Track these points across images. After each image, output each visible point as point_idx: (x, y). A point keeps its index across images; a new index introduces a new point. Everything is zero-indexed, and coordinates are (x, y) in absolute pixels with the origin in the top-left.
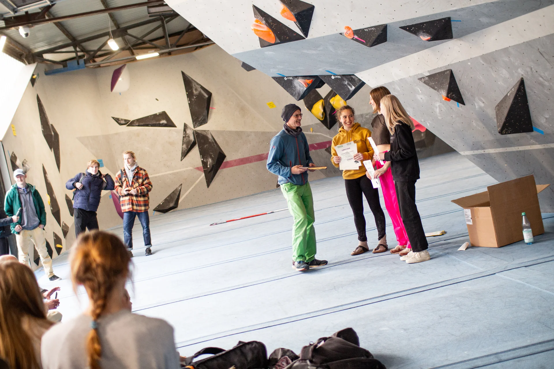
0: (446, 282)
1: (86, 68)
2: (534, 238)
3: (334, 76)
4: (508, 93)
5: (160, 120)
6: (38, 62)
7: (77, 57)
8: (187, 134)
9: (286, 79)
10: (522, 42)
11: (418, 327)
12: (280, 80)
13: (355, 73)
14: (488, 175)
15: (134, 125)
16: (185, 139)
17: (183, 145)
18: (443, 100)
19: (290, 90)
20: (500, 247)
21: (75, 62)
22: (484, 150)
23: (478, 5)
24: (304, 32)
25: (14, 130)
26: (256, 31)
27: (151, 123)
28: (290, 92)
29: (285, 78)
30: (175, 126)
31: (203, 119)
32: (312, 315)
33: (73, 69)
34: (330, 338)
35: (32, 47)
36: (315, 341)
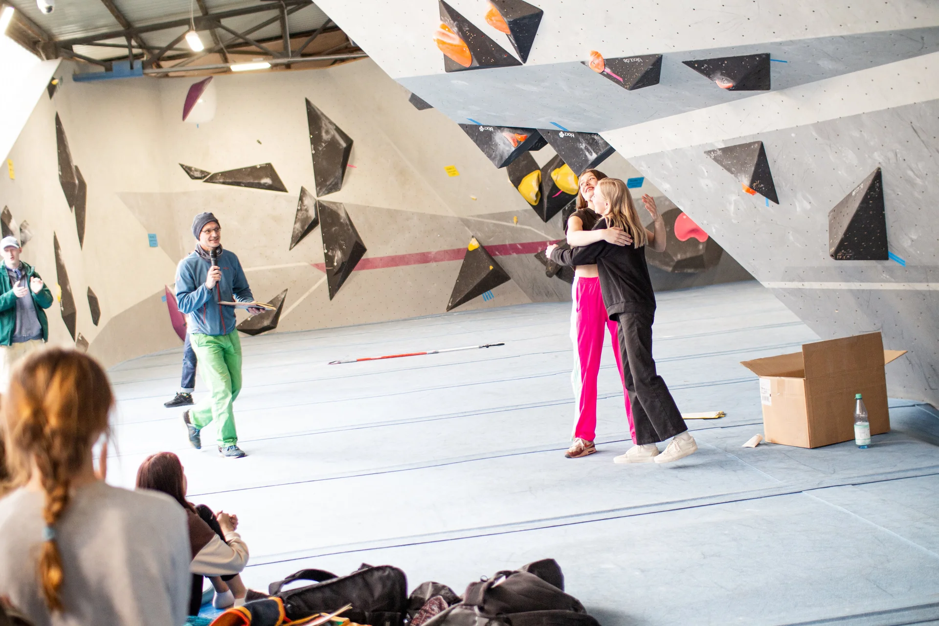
0: (718, 498)
1: (144, 76)
2: (871, 439)
3: (563, 133)
4: (854, 190)
5: (261, 178)
6: (64, 58)
7: (131, 58)
8: (304, 206)
9: (481, 129)
10: (885, 107)
11: (665, 569)
12: (471, 130)
13: (600, 131)
14: (805, 325)
15: (217, 181)
16: (300, 214)
17: (295, 223)
18: (744, 191)
19: (487, 148)
20: (813, 448)
21: (126, 64)
22: (803, 283)
23: (818, 39)
24: (520, 53)
25: (11, 170)
26: (440, 42)
27: (244, 181)
28: (488, 152)
29: (481, 127)
30: (285, 190)
31: (334, 183)
32: (488, 531)
33: (121, 75)
34: (516, 572)
35: (55, 31)
36: (490, 576)
